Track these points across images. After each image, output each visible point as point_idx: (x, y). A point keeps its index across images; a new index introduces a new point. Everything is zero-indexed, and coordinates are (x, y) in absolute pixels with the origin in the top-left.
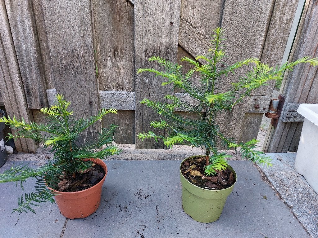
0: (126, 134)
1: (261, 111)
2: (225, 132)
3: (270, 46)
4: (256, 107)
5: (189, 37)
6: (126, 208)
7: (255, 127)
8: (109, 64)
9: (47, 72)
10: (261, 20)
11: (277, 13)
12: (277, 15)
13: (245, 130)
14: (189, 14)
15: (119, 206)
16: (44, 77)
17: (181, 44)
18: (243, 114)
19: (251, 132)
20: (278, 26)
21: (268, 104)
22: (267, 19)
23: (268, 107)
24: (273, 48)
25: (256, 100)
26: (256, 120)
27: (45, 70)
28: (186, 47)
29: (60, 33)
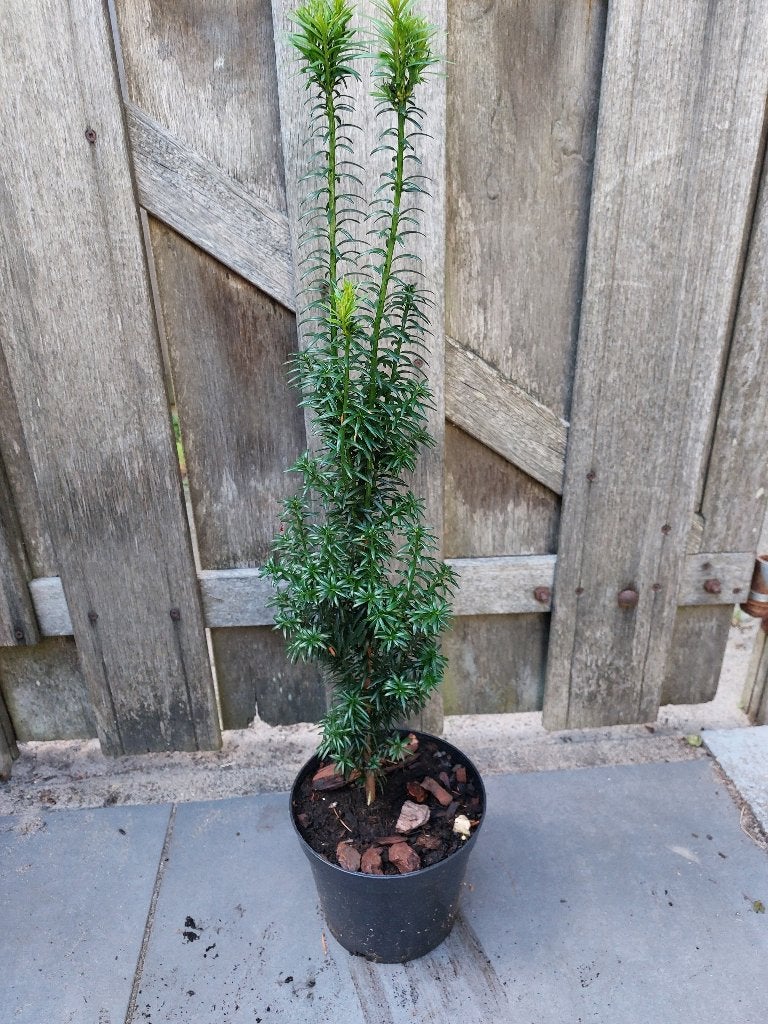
0: (297, 691)
1: (727, 596)
2: (617, 670)
3: (740, 405)
4: (710, 588)
5: (478, 395)
6: (312, 984)
7: (711, 645)
8: (229, 488)
9: (28, 527)
10: (704, 334)
11: (753, 306)
12: (753, 314)
13: (681, 657)
14: (474, 325)
15: (289, 980)
16: (20, 546)
17: (453, 419)
18: (669, 613)
19: (700, 661)
20: (758, 343)
21: (748, 575)
22: (721, 331)
23: (748, 584)
24: (747, 411)
25: (706, 566)
26: (714, 623)
27: (23, 521)
28: (469, 424)
29: (62, 414)
